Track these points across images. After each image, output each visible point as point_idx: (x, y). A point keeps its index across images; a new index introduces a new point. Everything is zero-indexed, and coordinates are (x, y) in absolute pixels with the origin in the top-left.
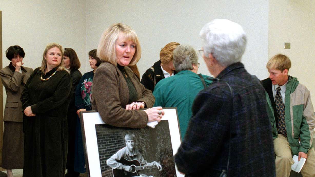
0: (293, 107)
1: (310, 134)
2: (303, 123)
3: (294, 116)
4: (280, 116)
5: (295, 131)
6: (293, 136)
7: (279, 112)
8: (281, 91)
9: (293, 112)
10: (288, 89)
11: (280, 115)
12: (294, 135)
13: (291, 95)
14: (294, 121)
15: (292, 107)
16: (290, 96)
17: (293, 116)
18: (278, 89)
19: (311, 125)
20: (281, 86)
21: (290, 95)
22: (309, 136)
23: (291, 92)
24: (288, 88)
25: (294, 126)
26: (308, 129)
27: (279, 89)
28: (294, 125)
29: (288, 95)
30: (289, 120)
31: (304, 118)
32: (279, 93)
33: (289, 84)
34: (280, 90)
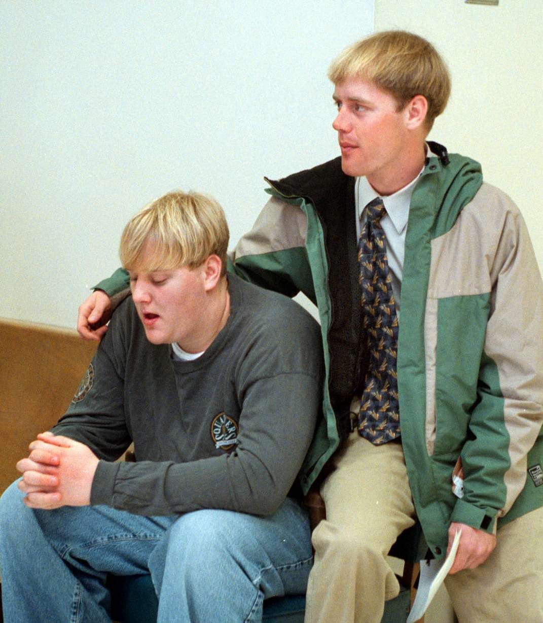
0: (441, 302)
1: (506, 446)
2: (482, 385)
3: (439, 349)
4: (377, 346)
5: (441, 422)
6: (430, 450)
7: (373, 324)
8: (385, 224)
9: (439, 328)
10: (418, 213)
11: (379, 339)
12: (435, 443)
13: (437, 244)
14: (438, 373)
15: (436, 303)
16: (428, 249)
17: (436, 348)
18: (370, 210)
19: (518, 398)
20: (388, 194)
21: (429, 242)
22: (501, 453)
23: (433, 231)
24: (419, 208)
25: (438, 398)
26: (501, 419)
27: (378, 208)
28: (439, 392)
29: (417, 244)
30: (416, 365)
31: (487, 363)
32: (375, 232)
33: (424, 190)
34: (383, 213)
